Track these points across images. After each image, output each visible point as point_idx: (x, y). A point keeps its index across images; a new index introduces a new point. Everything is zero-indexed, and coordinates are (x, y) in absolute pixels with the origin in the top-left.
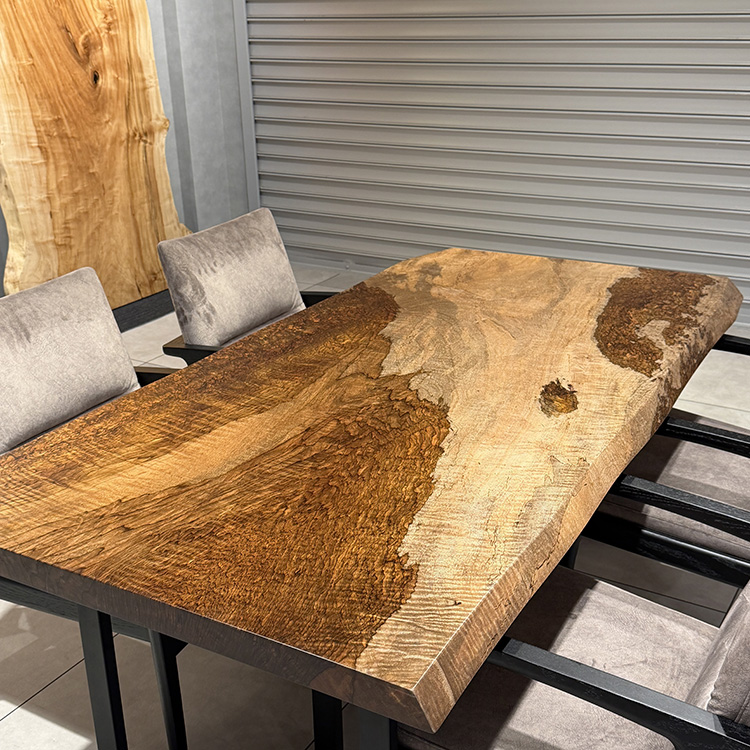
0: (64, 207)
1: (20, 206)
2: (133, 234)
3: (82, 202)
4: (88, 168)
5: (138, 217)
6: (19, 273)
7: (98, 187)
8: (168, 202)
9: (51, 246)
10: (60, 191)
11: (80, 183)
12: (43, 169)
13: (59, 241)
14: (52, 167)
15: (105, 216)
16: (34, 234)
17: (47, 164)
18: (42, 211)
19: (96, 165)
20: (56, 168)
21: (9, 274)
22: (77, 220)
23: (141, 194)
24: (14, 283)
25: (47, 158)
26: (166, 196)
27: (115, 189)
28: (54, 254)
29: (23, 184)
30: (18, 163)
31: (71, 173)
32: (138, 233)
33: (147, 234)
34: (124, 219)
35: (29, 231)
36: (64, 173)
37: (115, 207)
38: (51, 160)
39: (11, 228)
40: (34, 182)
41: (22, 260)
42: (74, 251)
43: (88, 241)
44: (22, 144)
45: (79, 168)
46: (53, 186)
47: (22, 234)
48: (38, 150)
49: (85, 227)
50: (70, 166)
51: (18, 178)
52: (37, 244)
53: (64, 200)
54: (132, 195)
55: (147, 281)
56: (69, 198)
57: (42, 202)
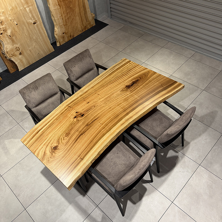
0: (65, 17)
1: (56, 19)
2: (81, 19)
3: (69, 15)
4: (70, 6)
5: (81, 15)
6: (57, 32)
7: (72, 10)
8: (88, 9)
9: (63, 26)
10: (64, 13)
11: (68, 10)
12: (60, 9)
13: (65, 24)
14: (62, 8)
15: (74, 16)
16: (59, 24)
17: (60, 8)
18: (60, 19)
19: (71, 5)
20: (63, 8)
21: (55, 33)
22: (68, 19)
23: (82, 9)
24: (56, 35)
25: (60, 7)
26: (88, 8)
27: (76, 10)
28: (64, 27)
29: (56, 14)
30: (54, 9)
31: (66, 9)
32: (81, 18)
33: (84, 18)
34: (78, 16)
35: (58, 23)
36: (64, 9)
37: (76, 14)
38: (61, 7)
39: (55, 23)
40: (58, 13)
41: (57, 30)
42: (68, 25)
43: (71, 23)
44: (55, 5)
45: (68, 7)
46: (62, 13)
47: (57, 24)
48: (58, 5)
49: (70, 20)
50: (66, 7)
51: (54, 13)
52: (60, 26)
53: (65, 15)
54: (80, 10)
55: (84, 28)
56: (66, 14)
57: (60, 17)
